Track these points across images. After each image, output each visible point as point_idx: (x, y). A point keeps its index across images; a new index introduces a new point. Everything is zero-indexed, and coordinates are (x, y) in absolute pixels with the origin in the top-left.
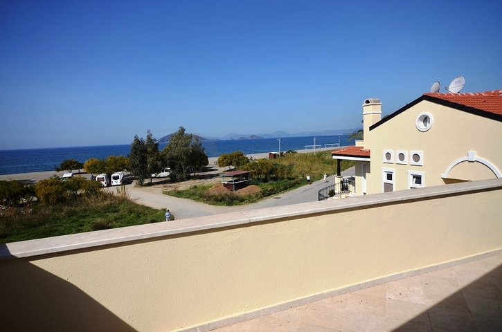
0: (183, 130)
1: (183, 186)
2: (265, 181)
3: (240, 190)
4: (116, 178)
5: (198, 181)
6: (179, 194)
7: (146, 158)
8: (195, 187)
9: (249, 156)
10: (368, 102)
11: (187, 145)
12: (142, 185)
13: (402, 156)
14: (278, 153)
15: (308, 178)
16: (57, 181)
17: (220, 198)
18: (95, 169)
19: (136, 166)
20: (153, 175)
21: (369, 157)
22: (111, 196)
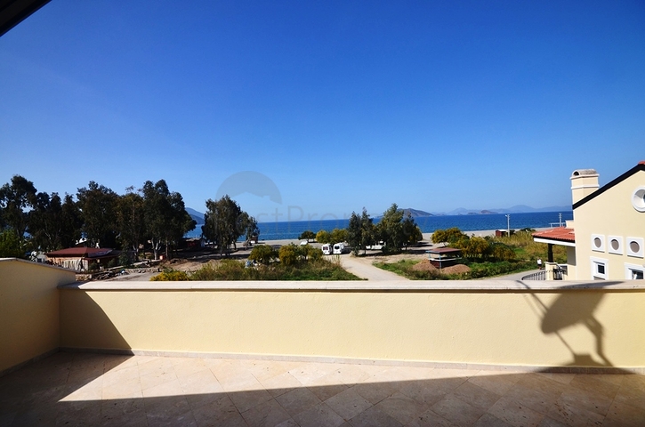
0: (395, 206)
1: (392, 259)
2: (480, 261)
3: (446, 269)
4: (337, 248)
5: (408, 255)
6: (385, 267)
7: (361, 231)
8: (404, 261)
9: (469, 234)
10: (576, 174)
11: (399, 221)
12: (357, 255)
13: (615, 243)
14: (508, 231)
15: (539, 262)
16: (293, 248)
17: (421, 274)
18: (323, 239)
19: (353, 239)
20: (368, 247)
21: (573, 242)
22: (329, 263)
